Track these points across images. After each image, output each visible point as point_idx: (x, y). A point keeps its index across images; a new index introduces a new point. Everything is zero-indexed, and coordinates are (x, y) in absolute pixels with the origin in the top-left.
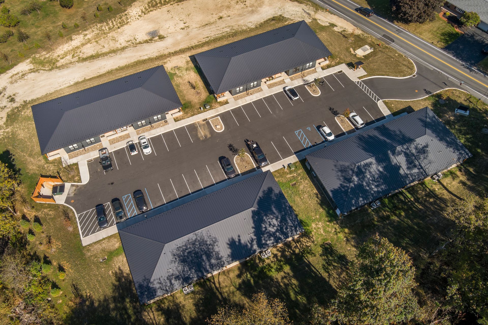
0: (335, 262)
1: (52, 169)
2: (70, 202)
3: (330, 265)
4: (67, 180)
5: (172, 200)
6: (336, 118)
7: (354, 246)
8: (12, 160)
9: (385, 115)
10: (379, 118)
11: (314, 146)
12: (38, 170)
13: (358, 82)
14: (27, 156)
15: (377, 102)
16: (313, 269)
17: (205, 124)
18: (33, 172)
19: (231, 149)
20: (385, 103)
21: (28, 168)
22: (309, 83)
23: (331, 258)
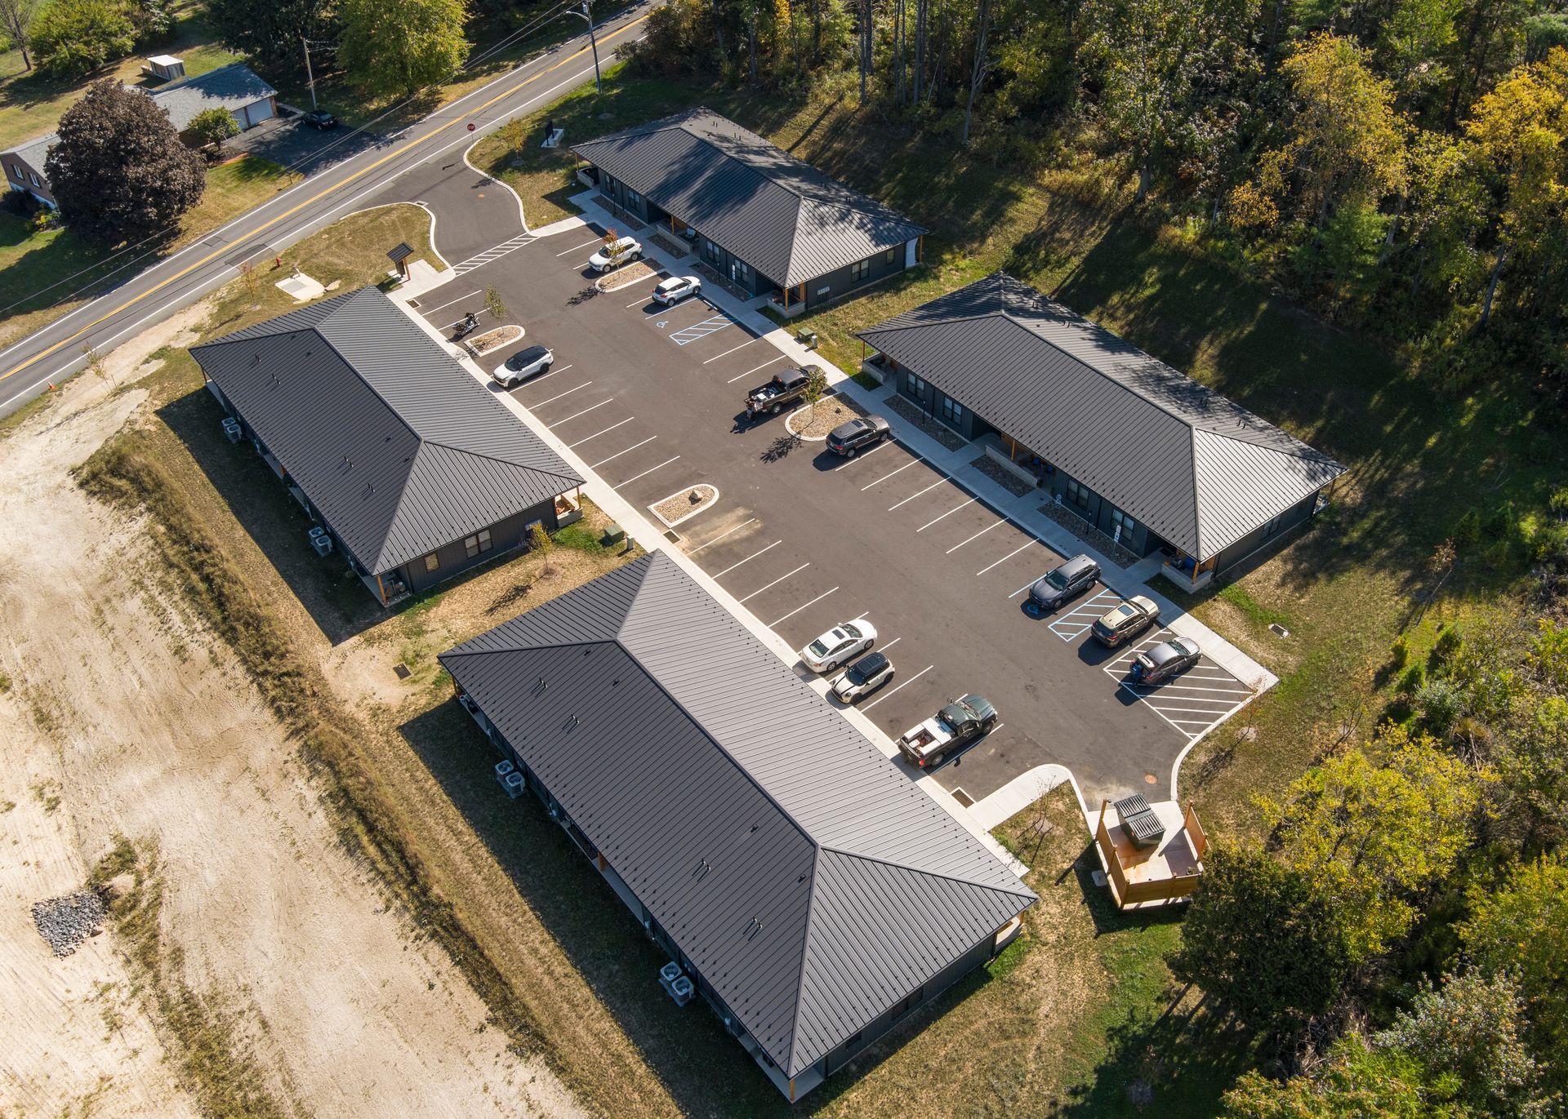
0: (1037, 256)
1: (1055, 910)
2: (1158, 784)
3: (1048, 261)
4: (1079, 831)
5: (1018, 531)
6: (607, 291)
7: (983, 241)
8: (1079, 1100)
9: (583, 224)
11: (720, 311)
12: (1085, 957)
13: (458, 270)
14: (1036, 1041)
15: (535, 237)
16: (1068, 281)
17: (689, 532)
18: (1101, 973)
19: (782, 454)
20: (537, 226)
21: (1091, 1001)
22: (470, 350)
23: (1029, 265)
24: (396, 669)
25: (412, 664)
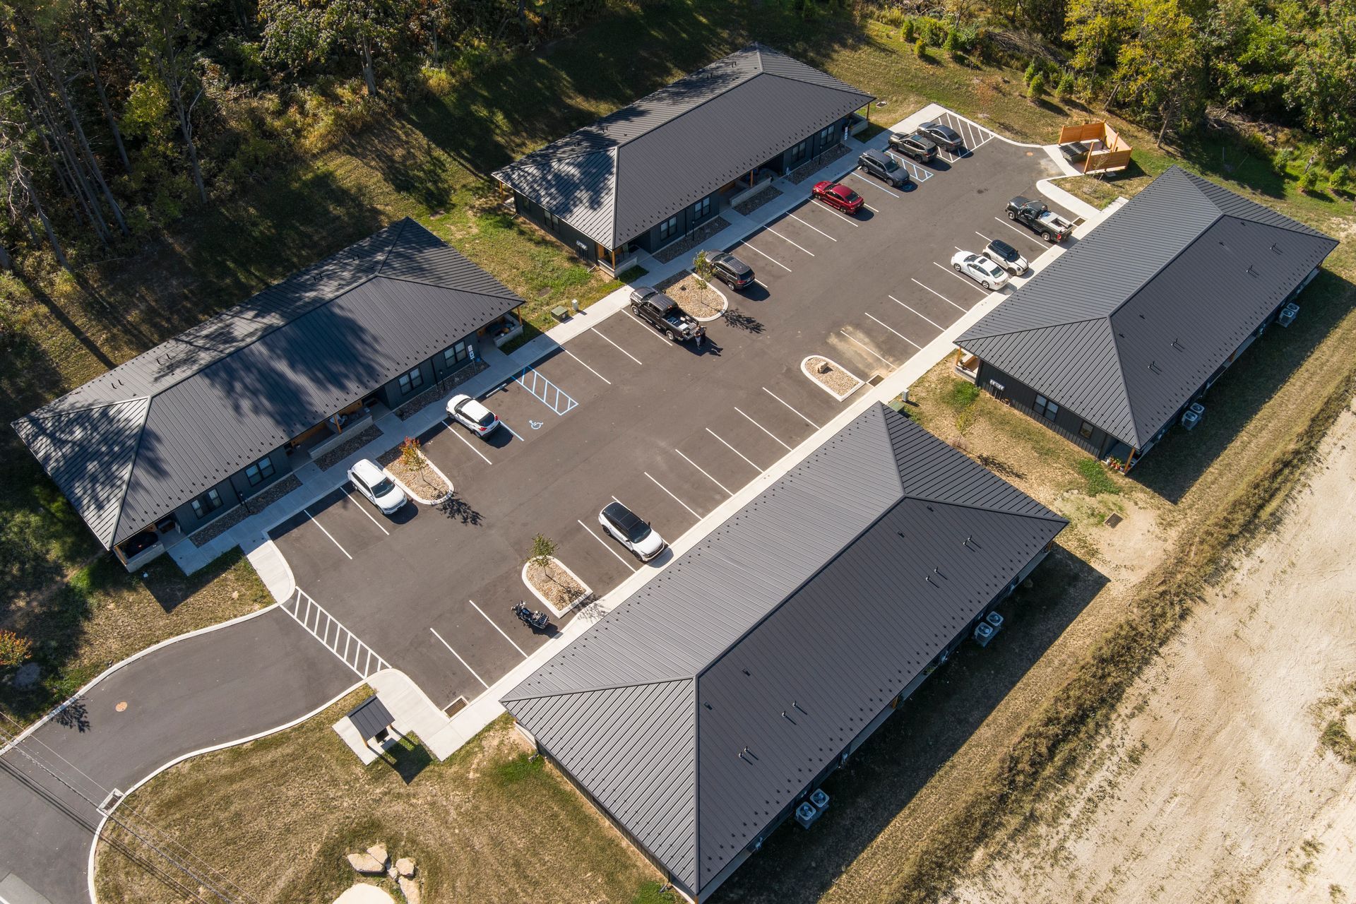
0: (419, 177)
3: (430, 171)
6: (451, 487)
9: (270, 542)
10: (295, 530)
11: (509, 381)
13: (373, 670)
15: (296, 591)
17: (867, 370)
19: (749, 320)
20: (264, 597)
22: (577, 608)
23: (429, 185)
24: (1114, 526)
25: (1103, 517)
